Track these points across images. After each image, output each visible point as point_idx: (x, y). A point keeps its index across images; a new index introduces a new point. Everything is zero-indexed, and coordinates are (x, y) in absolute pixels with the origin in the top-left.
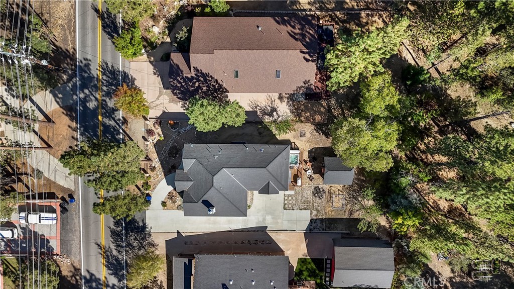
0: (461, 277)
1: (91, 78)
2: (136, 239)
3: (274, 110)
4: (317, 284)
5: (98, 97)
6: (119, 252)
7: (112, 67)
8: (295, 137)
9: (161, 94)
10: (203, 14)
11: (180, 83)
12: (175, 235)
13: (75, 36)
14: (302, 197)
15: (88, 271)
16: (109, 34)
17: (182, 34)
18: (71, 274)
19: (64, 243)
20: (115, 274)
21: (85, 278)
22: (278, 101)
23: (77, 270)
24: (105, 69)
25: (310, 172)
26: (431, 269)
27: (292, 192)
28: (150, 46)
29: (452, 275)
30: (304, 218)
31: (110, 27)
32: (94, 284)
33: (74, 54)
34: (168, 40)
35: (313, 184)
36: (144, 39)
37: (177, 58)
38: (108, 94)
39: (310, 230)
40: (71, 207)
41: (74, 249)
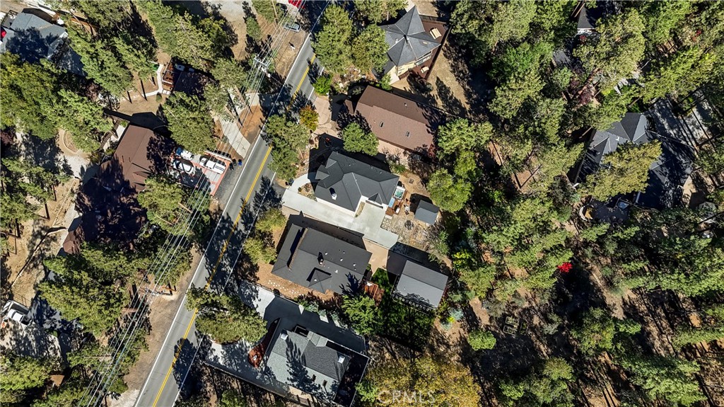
1: (288, 96)
2: (270, 205)
3: (398, 159)
4: (385, 292)
5: (288, 109)
6: (255, 209)
7: (305, 95)
8: (405, 182)
9: (328, 122)
10: (374, 86)
11: (344, 117)
12: (298, 214)
13: (289, 71)
14: (397, 223)
15: (228, 214)
16: (311, 77)
17: (357, 91)
18: (214, 212)
19: (220, 190)
20: (245, 224)
21: (223, 218)
22: (402, 154)
23: (220, 210)
24: (299, 94)
27: (390, 218)
28: (333, 92)
29: (489, 324)
30: (393, 239)
31: (313, 73)
32: (227, 225)
33: (284, 80)
34: (346, 93)
36: (332, 87)
37: (348, 103)
38: (295, 110)
39: (394, 250)
41: (225, 196)
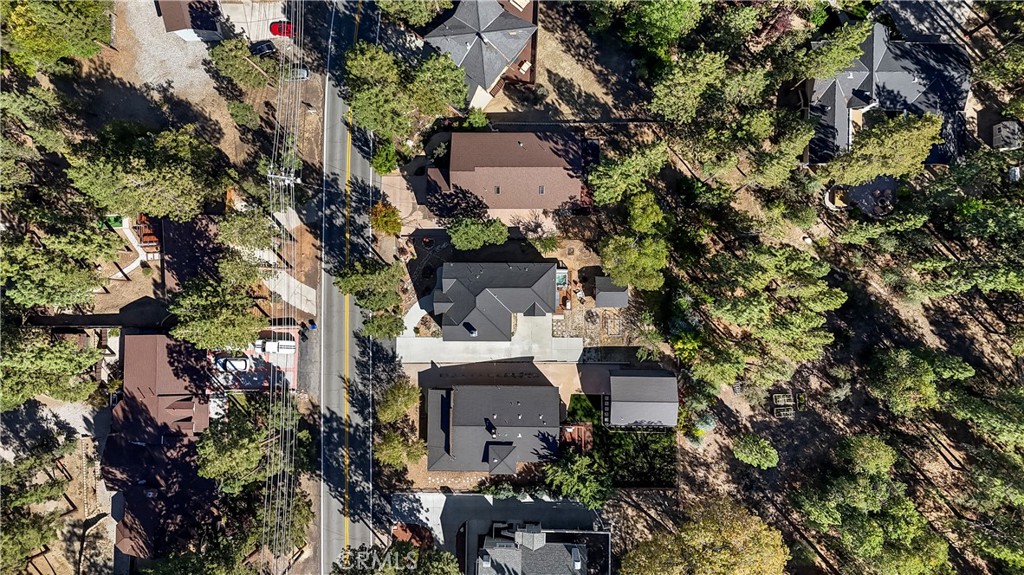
0: (763, 415)
1: (339, 194)
2: (384, 370)
3: (538, 225)
4: (594, 426)
5: (346, 213)
6: (365, 386)
7: (362, 181)
8: (562, 255)
9: (414, 210)
10: (461, 129)
11: (438, 199)
12: (429, 367)
13: (322, 150)
14: (573, 322)
15: (328, 409)
16: (359, 147)
17: (440, 151)
18: (308, 412)
19: (302, 376)
20: (361, 412)
21: (325, 416)
22: (542, 217)
23: (316, 407)
24: (353, 184)
25: (581, 294)
26: (726, 407)
27: (561, 317)
28: (403, 159)
29: (752, 413)
30: (575, 348)
31: (361, 141)
32: (335, 424)
33: (321, 168)
34: (423, 154)
35: (585, 308)
36: (398, 153)
37: (434, 174)
38: (357, 210)
39: (584, 360)
40: (312, 334)
41: (313, 383)
